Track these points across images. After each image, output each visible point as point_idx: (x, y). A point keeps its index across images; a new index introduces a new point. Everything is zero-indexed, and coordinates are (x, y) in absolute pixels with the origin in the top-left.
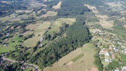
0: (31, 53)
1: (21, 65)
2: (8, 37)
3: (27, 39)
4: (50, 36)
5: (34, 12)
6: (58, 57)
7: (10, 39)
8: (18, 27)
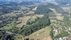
0: (20, 30)
1: (14, 35)
2: (9, 23)
3: (18, 24)
4: (29, 23)
5: (23, 12)
6: (32, 32)
7: (10, 24)
8: (14, 19)
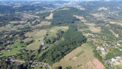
0: (37, 55)
2: (9, 44)
3: (29, 44)
4: (50, 41)
